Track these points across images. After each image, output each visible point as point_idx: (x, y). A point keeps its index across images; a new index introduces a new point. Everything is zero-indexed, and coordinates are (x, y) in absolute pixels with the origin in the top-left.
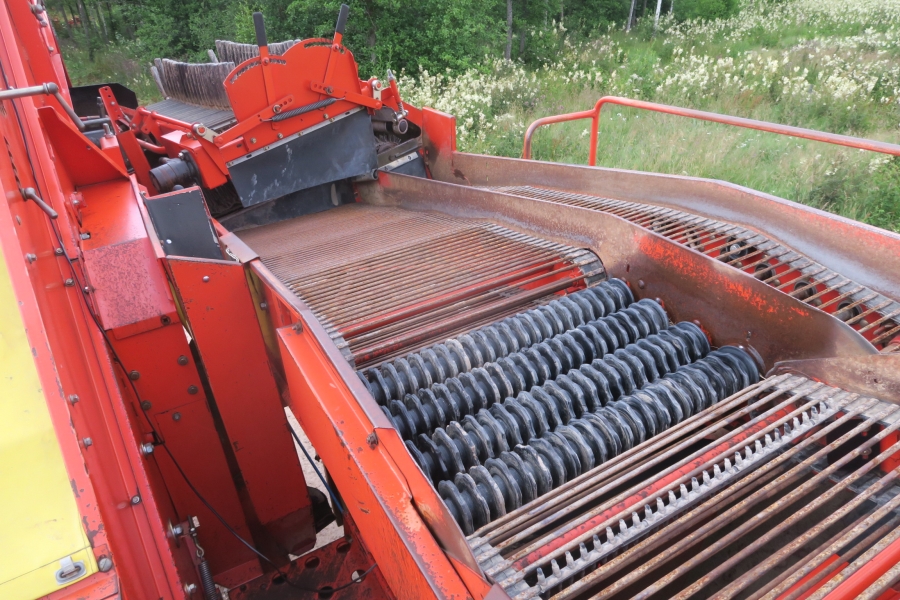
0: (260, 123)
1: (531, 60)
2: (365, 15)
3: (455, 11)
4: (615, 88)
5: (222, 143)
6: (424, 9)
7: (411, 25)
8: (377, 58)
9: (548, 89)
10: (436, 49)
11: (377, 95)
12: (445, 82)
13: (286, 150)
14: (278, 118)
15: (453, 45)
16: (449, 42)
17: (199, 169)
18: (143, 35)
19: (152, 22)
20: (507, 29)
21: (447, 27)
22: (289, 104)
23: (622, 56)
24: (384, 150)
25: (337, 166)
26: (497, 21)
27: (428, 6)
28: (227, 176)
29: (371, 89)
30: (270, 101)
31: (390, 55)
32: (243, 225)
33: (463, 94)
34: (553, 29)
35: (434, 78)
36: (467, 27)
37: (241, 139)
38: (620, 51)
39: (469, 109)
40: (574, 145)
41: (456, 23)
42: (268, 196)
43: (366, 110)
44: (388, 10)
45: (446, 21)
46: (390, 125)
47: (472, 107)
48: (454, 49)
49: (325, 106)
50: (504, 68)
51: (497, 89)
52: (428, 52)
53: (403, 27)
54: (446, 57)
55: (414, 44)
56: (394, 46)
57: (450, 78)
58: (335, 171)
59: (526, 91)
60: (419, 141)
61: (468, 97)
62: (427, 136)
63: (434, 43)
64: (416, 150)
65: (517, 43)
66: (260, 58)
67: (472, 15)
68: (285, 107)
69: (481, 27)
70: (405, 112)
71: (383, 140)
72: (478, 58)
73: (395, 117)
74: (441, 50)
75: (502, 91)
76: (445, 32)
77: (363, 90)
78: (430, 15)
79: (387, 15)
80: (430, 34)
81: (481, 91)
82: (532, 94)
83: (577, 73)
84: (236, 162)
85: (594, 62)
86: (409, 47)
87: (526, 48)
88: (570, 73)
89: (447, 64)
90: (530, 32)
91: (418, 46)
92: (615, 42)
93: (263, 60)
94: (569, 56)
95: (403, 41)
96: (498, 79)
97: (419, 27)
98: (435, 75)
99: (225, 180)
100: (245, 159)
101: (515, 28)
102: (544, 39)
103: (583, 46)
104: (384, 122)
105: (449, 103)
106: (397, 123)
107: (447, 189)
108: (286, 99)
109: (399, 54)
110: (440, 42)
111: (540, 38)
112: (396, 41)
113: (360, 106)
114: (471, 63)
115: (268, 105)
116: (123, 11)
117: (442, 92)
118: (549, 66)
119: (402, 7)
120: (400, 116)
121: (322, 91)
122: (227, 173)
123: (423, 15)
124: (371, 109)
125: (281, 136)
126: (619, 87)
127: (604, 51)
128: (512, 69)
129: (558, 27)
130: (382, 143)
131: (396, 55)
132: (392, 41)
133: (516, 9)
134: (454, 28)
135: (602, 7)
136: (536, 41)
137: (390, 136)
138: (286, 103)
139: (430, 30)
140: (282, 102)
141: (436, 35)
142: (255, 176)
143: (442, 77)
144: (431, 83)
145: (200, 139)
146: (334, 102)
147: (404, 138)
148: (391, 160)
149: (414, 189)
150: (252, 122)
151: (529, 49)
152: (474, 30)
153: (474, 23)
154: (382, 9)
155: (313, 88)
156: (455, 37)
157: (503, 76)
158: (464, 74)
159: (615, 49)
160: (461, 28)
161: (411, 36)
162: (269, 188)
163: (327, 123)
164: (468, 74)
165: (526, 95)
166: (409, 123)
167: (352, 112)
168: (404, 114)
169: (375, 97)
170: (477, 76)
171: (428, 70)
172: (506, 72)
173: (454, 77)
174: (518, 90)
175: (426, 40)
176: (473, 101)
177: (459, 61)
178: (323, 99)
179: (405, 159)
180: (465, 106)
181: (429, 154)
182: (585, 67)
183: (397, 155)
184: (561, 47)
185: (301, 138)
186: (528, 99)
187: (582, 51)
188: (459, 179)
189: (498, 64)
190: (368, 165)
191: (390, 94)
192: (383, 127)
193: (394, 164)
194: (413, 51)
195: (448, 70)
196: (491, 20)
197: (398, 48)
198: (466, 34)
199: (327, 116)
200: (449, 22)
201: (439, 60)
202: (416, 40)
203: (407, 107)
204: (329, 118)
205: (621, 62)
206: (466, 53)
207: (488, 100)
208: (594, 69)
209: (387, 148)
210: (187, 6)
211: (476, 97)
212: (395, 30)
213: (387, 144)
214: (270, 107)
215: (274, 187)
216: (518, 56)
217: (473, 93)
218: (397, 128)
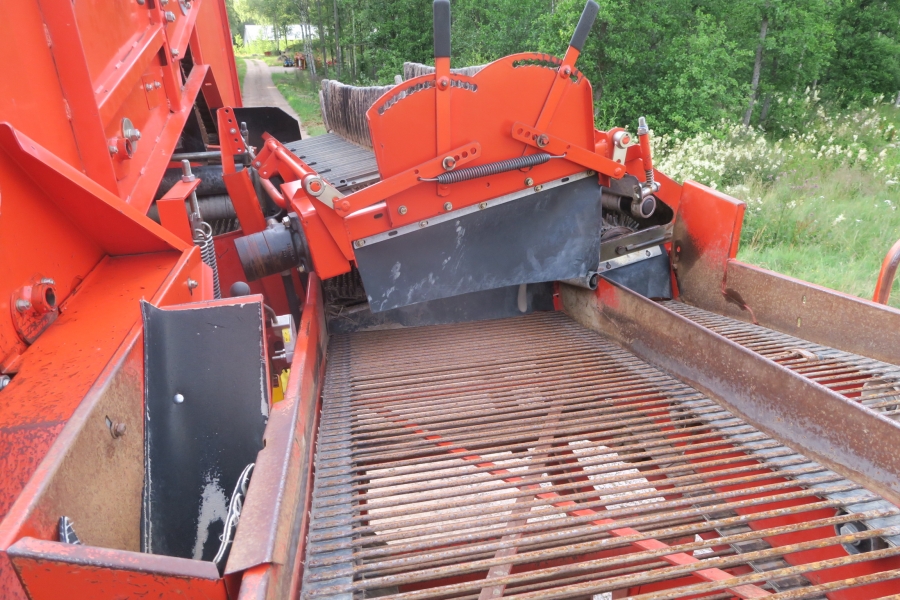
0: (416, 183)
1: (773, 130)
2: (595, 69)
3: (695, 70)
4: (882, 169)
5: (348, 210)
6: (659, 67)
7: (642, 82)
8: (601, 113)
9: (793, 162)
10: (666, 108)
11: (620, 155)
12: (671, 144)
13: (456, 228)
14: (447, 177)
15: (686, 106)
16: (681, 103)
17: (308, 248)
18: (382, 75)
19: (392, 65)
20: (752, 93)
21: (683, 86)
22: (471, 157)
23: (892, 133)
24: (611, 237)
25: (534, 262)
26: (740, 84)
27: (665, 63)
28: (352, 263)
29: (612, 144)
30: (439, 150)
31: (616, 111)
32: (382, 323)
33: (691, 159)
34: (805, 97)
35: (660, 138)
36: (705, 88)
37: (384, 205)
38: (891, 127)
39: (697, 176)
40: (824, 231)
41: (693, 82)
42: (414, 298)
43: (597, 178)
44: (621, 66)
45: (683, 80)
46: (627, 202)
47: (700, 174)
48: (687, 110)
49: (531, 166)
50: (742, 135)
51: (732, 157)
52: (656, 112)
53: (633, 83)
54: (676, 118)
55: (643, 102)
56: (621, 102)
57: (678, 140)
58: (529, 269)
59: (767, 161)
60: (668, 229)
61: (697, 163)
62: (683, 225)
63: (664, 101)
64: (661, 244)
65: (758, 109)
66: (435, 77)
67: (713, 75)
68: (463, 161)
69: (723, 89)
70: (655, 185)
71: (611, 223)
72: (711, 120)
73: (639, 191)
74: (671, 111)
75: (738, 159)
76: (679, 91)
77: (597, 145)
78: (665, 74)
79: (618, 70)
80: (662, 92)
81: (711, 157)
82: (775, 166)
83: (832, 148)
84: (370, 241)
85: (856, 137)
86: (636, 104)
87: (769, 116)
88: (823, 147)
89: (676, 125)
90: (775, 99)
91: (647, 104)
92: (882, 117)
93: (439, 81)
94: (822, 128)
95: (631, 97)
96: (733, 146)
97: (650, 84)
98: (661, 135)
99: (347, 268)
100: (385, 237)
101: (759, 94)
102: (792, 107)
103: (842, 117)
104: (618, 196)
105: (674, 167)
106: (639, 201)
107: (748, 363)
108: (467, 148)
109: (624, 111)
110: (673, 101)
111: (787, 106)
112: (624, 97)
113: (589, 170)
114: (703, 126)
115: (436, 155)
116: (372, 54)
117: (667, 154)
118: (797, 137)
119: (636, 63)
120: (646, 191)
121: (529, 141)
122: (351, 256)
123: (657, 73)
124: (606, 177)
125: (450, 206)
126: (888, 168)
127: (870, 125)
128: (750, 137)
129: (812, 97)
130: (609, 227)
131: (622, 111)
132: (620, 97)
133: (763, 73)
134: (691, 88)
135: (868, 77)
136: (782, 109)
137: (623, 218)
138: (465, 155)
139: (663, 88)
140: (458, 152)
141: (669, 94)
142: (399, 265)
143: (669, 138)
144: (655, 143)
145: (314, 200)
146: (547, 160)
147: (644, 223)
148: (618, 253)
149: (664, 330)
150: (405, 180)
151: (772, 117)
152: (713, 91)
153: (714, 84)
154: (614, 63)
155: (515, 136)
156: (690, 98)
157: (739, 143)
158: (693, 137)
159: (882, 125)
160: (699, 88)
161: (640, 93)
162: (418, 286)
163: (530, 192)
164: (699, 137)
165: (766, 166)
166: (659, 202)
167: (572, 179)
168: (654, 187)
169: (615, 159)
170: (709, 141)
171: (654, 129)
172: (744, 139)
173: (683, 139)
174: (757, 160)
175: (656, 98)
176: (702, 167)
177: (691, 124)
178: (530, 153)
179: (641, 255)
180: (692, 172)
181: (683, 252)
182: (844, 142)
183: (630, 246)
184: (812, 116)
185: (483, 212)
186: (768, 172)
187: (838, 123)
188: (734, 306)
189: (735, 130)
190: (583, 266)
191: (637, 155)
192: (616, 203)
193: (622, 260)
194: (640, 109)
195: (677, 131)
196: (734, 82)
197: (624, 104)
198: (704, 95)
199: (531, 182)
200: (686, 81)
201: (667, 120)
202: (644, 98)
203: (660, 177)
204: (535, 185)
205: (889, 140)
206: (699, 115)
207: (720, 168)
208: (855, 145)
209: (616, 235)
210: (426, 51)
211: (706, 164)
212: (624, 87)
213: (617, 229)
214: (439, 159)
215: (427, 285)
216: (758, 123)
217: (702, 159)
218: (637, 209)
